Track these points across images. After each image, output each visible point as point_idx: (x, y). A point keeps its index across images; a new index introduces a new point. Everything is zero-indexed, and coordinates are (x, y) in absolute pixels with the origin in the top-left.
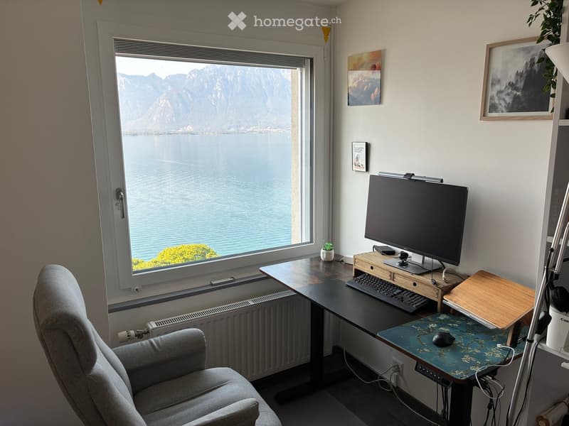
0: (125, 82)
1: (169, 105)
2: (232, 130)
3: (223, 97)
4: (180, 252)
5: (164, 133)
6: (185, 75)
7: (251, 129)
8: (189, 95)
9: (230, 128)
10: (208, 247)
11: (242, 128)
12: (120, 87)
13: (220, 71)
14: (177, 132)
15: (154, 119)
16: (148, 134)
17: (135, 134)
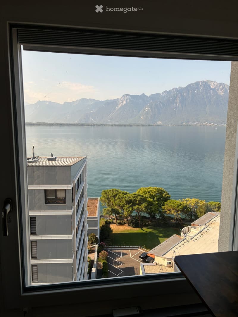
1: (150, 110)
2: (184, 124)
3: (180, 106)
4: (148, 191)
5: (146, 125)
6: (160, 94)
7: (195, 124)
8: (161, 105)
9: (183, 123)
10: (164, 190)
11: (190, 123)
12: (126, 101)
13: (180, 91)
14: (153, 125)
15: (142, 118)
16: (138, 125)
17: (131, 126)
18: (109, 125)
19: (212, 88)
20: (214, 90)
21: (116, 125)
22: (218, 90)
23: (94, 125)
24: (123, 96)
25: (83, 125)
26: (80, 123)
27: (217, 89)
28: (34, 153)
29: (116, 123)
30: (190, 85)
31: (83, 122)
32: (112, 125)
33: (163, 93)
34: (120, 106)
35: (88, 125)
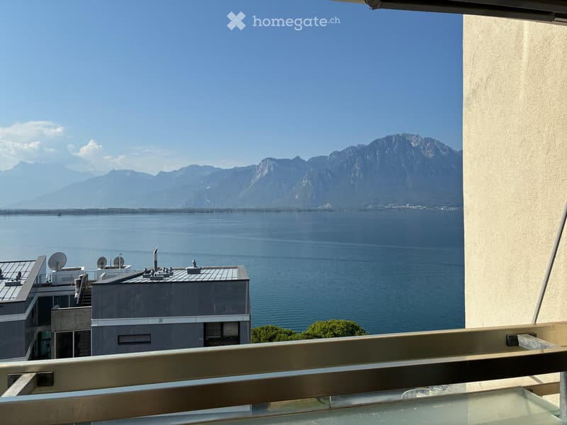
0: (274, 165)
1: (310, 184)
2: (370, 207)
3: (362, 176)
4: (330, 327)
5: (305, 210)
6: (327, 157)
7: (389, 206)
8: (329, 175)
9: (367, 205)
10: (357, 325)
11: (380, 205)
12: (269, 169)
13: (359, 151)
14: (316, 209)
15: (297, 197)
16: (290, 210)
17: (279, 211)
18: (239, 210)
19: (414, 145)
20: (417, 149)
21: (251, 210)
22: (424, 149)
23: (212, 211)
24: (263, 161)
25: (191, 211)
26: (187, 207)
27: (422, 147)
28: (156, 262)
29: (251, 207)
30: (376, 142)
31: (191, 206)
32: (245, 211)
33: (331, 155)
34: (258, 177)
35: (202, 211)
